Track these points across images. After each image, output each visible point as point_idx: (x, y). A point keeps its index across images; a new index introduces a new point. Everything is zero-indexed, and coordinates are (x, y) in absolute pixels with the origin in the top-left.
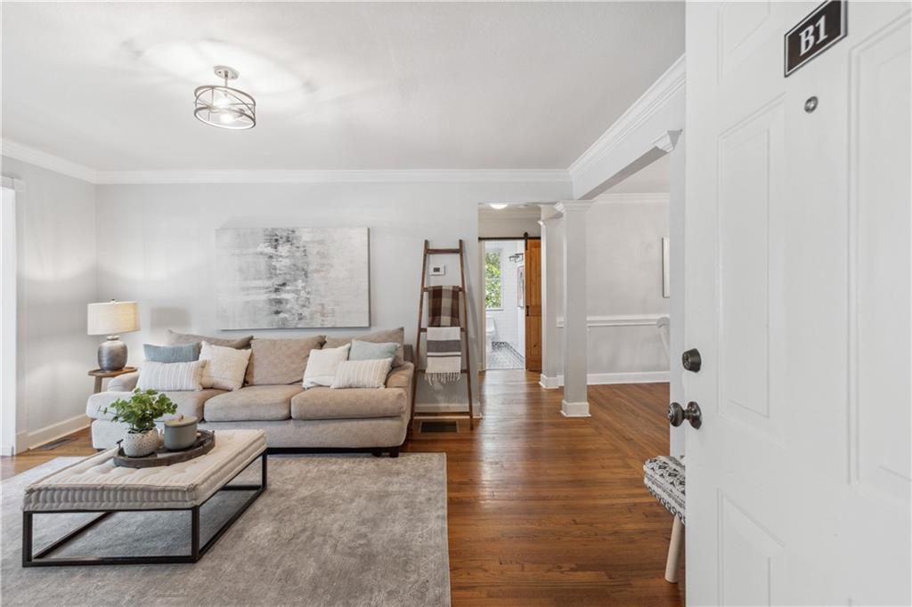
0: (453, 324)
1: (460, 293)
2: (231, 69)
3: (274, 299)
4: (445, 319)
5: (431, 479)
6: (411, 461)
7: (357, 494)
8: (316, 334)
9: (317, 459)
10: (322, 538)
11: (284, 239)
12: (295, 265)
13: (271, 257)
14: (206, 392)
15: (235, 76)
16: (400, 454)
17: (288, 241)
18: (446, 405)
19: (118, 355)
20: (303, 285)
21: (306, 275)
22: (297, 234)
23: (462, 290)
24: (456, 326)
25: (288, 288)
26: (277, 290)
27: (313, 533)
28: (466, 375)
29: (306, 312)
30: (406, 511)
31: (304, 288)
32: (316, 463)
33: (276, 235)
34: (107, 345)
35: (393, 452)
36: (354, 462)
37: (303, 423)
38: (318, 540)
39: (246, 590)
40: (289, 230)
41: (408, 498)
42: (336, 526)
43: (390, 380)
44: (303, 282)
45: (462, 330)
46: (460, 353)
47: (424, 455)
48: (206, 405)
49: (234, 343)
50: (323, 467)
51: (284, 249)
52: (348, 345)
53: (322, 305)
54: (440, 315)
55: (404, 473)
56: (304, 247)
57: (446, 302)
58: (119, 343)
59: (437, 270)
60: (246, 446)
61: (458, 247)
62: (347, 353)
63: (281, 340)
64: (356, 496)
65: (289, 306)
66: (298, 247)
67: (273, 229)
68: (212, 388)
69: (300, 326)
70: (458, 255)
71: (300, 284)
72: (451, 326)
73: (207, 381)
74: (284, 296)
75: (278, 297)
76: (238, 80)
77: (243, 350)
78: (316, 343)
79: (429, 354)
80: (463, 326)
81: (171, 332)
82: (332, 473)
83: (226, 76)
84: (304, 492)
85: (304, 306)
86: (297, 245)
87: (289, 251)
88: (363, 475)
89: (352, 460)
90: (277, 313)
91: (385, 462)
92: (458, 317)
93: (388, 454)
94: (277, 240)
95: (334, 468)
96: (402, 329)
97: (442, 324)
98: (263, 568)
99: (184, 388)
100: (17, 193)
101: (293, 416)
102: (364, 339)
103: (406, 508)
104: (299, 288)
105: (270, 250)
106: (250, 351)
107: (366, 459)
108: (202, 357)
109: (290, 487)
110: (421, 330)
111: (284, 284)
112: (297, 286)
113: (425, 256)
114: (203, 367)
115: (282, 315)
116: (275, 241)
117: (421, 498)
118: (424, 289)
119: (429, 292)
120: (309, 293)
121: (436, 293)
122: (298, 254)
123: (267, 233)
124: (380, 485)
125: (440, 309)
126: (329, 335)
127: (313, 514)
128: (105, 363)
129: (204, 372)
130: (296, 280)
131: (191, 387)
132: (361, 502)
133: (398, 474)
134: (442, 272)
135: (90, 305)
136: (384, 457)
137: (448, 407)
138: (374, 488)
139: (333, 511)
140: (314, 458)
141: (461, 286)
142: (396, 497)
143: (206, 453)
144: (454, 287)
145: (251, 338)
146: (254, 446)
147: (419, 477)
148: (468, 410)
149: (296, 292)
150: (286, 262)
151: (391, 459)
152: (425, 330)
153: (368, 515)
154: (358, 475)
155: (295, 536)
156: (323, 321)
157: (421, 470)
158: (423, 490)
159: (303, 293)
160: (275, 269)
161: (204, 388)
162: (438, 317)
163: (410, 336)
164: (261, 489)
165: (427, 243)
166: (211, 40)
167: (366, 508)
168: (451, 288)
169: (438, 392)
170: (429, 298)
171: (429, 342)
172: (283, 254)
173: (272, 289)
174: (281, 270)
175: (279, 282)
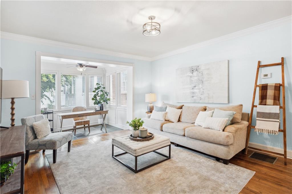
0: (275, 104)
1: (281, 87)
2: (152, 16)
3: (192, 92)
4: (270, 101)
5: (236, 182)
6: (232, 168)
7: (196, 174)
8: (203, 105)
9: (194, 154)
10: (170, 185)
11: (195, 70)
12: (199, 79)
13: (191, 77)
14: (166, 122)
15: (154, 18)
16: (230, 164)
17: (197, 70)
18: (271, 147)
19: (151, 108)
20: (201, 86)
21: (202, 82)
22: (199, 67)
23: (282, 85)
24: (277, 105)
25: (196, 88)
26: (193, 89)
27: (169, 181)
28: (282, 133)
29: (202, 97)
30: (210, 191)
31: (202, 87)
32: (192, 155)
33: (193, 69)
34: (150, 105)
35: (225, 162)
36: (206, 160)
37: (189, 139)
38: (169, 184)
39: (138, 189)
40: (197, 66)
41: (216, 185)
42: (178, 183)
43: (226, 128)
44: (201, 85)
45: (281, 107)
46: (278, 120)
47: (242, 168)
48: (163, 126)
49: (177, 107)
50: (193, 158)
51: (195, 73)
52: (213, 111)
53: (209, 94)
54: (266, 99)
55: (224, 173)
56: (202, 72)
57: (270, 93)
58: (152, 105)
59: (266, 75)
60: (159, 142)
61: (280, 62)
62: (212, 114)
63: (192, 107)
64: (195, 174)
65: (197, 94)
66: (200, 72)
67: (192, 67)
68: (168, 121)
69: (200, 102)
70: (280, 67)
71: (200, 86)
72: (273, 105)
73: (167, 119)
74: (195, 91)
75: (193, 91)
76: (156, 18)
77: (179, 109)
78: (202, 109)
79: (257, 119)
80: (282, 105)
81: (163, 102)
82: (195, 161)
83: (152, 19)
84: (180, 165)
85: (202, 94)
86: (200, 71)
87: (197, 74)
88: (205, 167)
89: (206, 159)
90: (193, 97)
91: (220, 165)
92: (279, 101)
93: (222, 161)
94: (193, 71)
95: (197, 159)
96: (242, 105)
97: (267, 104)
98: (147, 185)
99: (160, 120)
100: (133, 67)
101: (185, 135)
102: (221, 109)
103: (212, 189)
104: (200, 88)
105: (191, 74)
106: (181, 110)
107: (212, 161)
108: (167, 111)
109: (177, 161)
110: (254, 106)
111: (195, 86)
112: (199, 87)
113: (258, 69)
114: (166, 114)
115: (194, 98)
116: (192, 71)
117: (223, 189)
118: (256, 86)
119: (260, 87)
120: (203, 89)
121: (264, 88)
122: (200, 75)
123: (190, 68)
124: (209, 174)
125: (266, 96)
126: (208, 106)
127: (175, 174)
128: (149, 110)
129: (166, 115)
130: (199, 85)
131: (162, 120)
132: (196, 177)
133: (221, 172)
134: (269, 76)
135: (146, 95)
136: (220, 162)
137: (273, 149)
138: (205, 174)
139: (183, 176)
140: (193, 153)
141: (281, 83)
142: (211, 182)
143: (148, 141)
144: (276, 84)
145: (183, 106)
146: (164, 142)
147: (230, 178)
148: (283, 153)
149: (199, 89)
150: (196, 78)
151: (223, 165)
152: (256, 106)
153: (194, 184)
154: (203, 166)
155: (164, 179)
156: (209, 100)
157: (234, 176)
158: (227, 185)
159: (202, 90)
160: (192, 81)
161: (165, 120)
162: (265, 100)
163: (247, 109)
164: (169, 158)
165: (259, 62)
166: (142, 9)
167: (196, 181)
168: (274, 85)
169: (267, 139)
170: (260, 90)
171: (258, 113)
172: (195, 75)
173: (191, 88)
174: (194, 81)
175: (194, 86)
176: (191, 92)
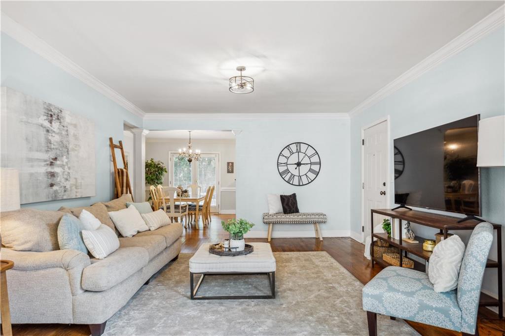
3: (51, 172)
11: (56, 117)
12: (62, 142)
13: (48, 131)
17: (58, 119)
20: (66, 160)
21: (68, 152)
22: (63, 114)
25: (58, 162)
26: (52, 164)
29: (68, 185)
31: (67, 163)
33: (51, 111)
40: (59, 109)
44: (66, 158)
51: (56, 126)
53: (76, 179)
56: (67, 127)
65: (58, 179)
66: (64, 127)
67: (49, 104)
69: (65, 197)
74: (57, 170)
75: (53, 171)
85: (67, 179)
86: (63, 124)
87: (59, 128)
90: (52, 185)
94: (51, 116)
104: (64, 163)
105: (47, 124)
111: (56, 159)
112: (63, 161)
115: (55, 188)
120: (69, 168)
122: (63, 133)
123: (46, 107)
130: (62, 156)
149: (63, 166)
150: (57, 138)
156: (76, 192)
159: (66, 168)
160: (51, 143)
172: (55, 130)
173: (48, 163)
174: (54, 145)
175: (53, 156)
176: (47, 172)
